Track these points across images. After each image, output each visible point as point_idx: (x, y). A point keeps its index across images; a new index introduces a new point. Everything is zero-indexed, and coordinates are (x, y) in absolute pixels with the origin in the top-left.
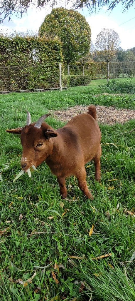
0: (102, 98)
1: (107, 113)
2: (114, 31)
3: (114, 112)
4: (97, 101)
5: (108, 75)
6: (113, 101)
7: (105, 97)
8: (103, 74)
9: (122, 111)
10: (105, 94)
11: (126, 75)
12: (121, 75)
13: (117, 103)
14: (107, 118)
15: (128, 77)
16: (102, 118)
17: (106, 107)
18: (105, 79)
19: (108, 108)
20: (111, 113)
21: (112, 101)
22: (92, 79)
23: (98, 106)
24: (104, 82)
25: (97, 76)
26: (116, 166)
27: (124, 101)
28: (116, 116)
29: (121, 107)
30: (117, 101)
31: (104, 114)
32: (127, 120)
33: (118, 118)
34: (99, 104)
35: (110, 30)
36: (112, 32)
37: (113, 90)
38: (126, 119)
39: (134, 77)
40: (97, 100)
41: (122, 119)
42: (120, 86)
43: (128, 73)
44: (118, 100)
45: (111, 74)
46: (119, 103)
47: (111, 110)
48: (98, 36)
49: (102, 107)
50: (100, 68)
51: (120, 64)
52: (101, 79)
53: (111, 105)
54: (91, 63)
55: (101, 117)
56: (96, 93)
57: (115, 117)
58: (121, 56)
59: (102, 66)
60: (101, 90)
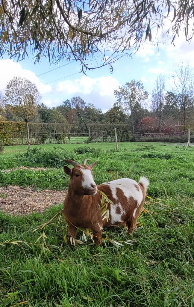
0: (15, 174)
1: (23, 196)
2: (31, 83)
3: (33, 195)
4: (9, 180)
5: (29, 140)
6: (32, 179)
7: (21, 172)
8: (22, 138)
9: (44, 192)
10: (22, 168)
11: (53, 140)
12: (47, 141)
13: (38, 181)
14: (22, 205)
15: (57, 143)
16: (14, 205)
17: (22, 188)
18: (25, 145)
19: (25, 189)
20: (29, 196)
21: (30, 178)
22: (7, 145)
23: (10, 186)
24: (23, 150)
25: (14, 141)
26: (23, 283)
27: (47, 179)
28: (34, 201)
29: (43, 187)
30: (37, 178)
31: (18, 199)
32: (50, 206)
33: (37, 204)
34: (11, 184)
35: (24, 80)
36: (27, 83)
37: (34, 161)
38: (48, 204)
39: (65, 143)
40: (10, 178)
41: (42, 205)
42: (44, 156)
43: (56, 138)
44: (39, 177)
45: (33, 139)
46: (40, 182)
47: (28, 192)
48: (8, 87)
49: (17, 187)
50: (16, 130)
51: (44, 126)
52: (19, 145)
53: (30, 185)
54: (3, 123)
55: (12, 204)
56: (10, 166)
57: (33, 203)
58: (46, 115)
59: (19, 127)
60: (16, 161)
